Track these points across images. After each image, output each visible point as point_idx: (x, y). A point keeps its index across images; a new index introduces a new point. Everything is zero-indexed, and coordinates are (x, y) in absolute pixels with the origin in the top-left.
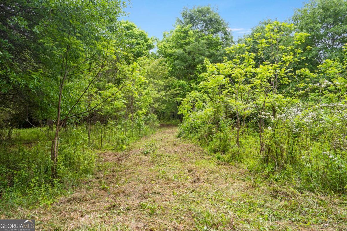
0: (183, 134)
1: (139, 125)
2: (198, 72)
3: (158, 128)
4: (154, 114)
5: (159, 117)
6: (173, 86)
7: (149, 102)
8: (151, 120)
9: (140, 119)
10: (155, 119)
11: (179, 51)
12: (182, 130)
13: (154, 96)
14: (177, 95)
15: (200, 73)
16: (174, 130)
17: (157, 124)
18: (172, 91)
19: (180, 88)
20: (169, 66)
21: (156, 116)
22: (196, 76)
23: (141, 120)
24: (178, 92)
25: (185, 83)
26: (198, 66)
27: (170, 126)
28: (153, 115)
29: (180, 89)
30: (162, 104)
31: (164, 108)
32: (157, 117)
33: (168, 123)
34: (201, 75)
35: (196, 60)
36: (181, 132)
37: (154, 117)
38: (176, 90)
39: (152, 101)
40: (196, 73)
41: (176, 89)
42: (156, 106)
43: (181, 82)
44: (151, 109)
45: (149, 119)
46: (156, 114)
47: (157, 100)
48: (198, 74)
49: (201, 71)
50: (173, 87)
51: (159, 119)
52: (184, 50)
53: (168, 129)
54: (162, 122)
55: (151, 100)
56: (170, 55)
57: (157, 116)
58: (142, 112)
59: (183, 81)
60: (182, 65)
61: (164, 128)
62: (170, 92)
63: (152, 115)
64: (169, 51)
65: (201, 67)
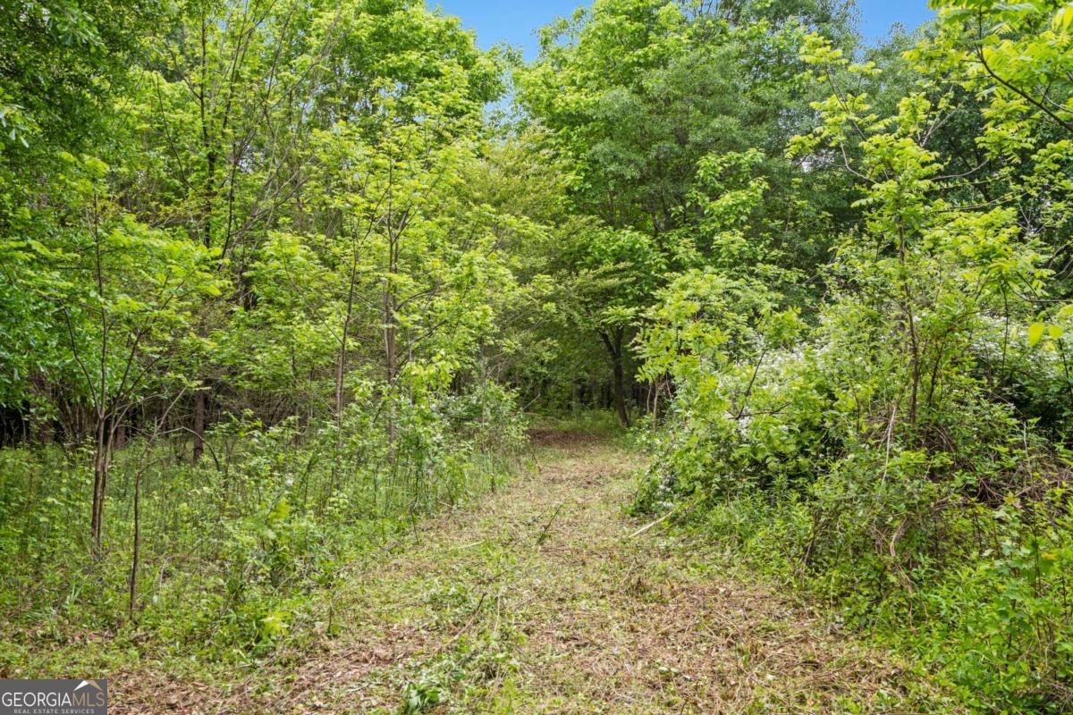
0: (666, 496)
1: (416, 446)
2: (703, 189)
3: (520, 452)
4: (501, 382)
5: (525, 401)
6: (588, 254)
7: (476, 324)
8: (487, 412)
9: (420, 412)
10: (506, 410)
11: (619, 96)
12: (659, 476)
13: (500, 298)
14: (607, 296)
15: (715, 195)
16: (599, 461)
17: (516, 432)
18: (585, 276)
19: (621, 265)
20: (571, 168)
21: (510, 397)
22: (697, 208)
23: (427, 419)
24: (613, 282)
25: (645, 240)
26: (702, 162)
27: (572, 439)
28: (494, 387)
29: (623, 270)
30: (538, 340)
31: (547, 357)
32: (516, 399)
33: (565, 424)
34: (718, 202)
35: (696, 137)
36: (654, 486)
37: (500, 399)
38: (606, 275)
39: (489, 320)
40: (693, 193)
41: (602, 269)
42: (511, 344)
43: (627, 236)
44: (486, 360)
45: (475, 412)
46: (513, 386)
47: (514, 319)
48: (703, 199)
49: (718, 185)
50: (589, 260)
51: (527, 410)
52: (640, 90)
53: (571, 456)
54: (541, 423)
55: (483, 315)
56: (575, 119)
57: (514, 393)
58: (432, 370)
59: (636, 234)
60: (630, 161)
61: (549, 452)
62: (579, 281)
63: (488, 390)
64: (570, 100)
65: (721, 164)
